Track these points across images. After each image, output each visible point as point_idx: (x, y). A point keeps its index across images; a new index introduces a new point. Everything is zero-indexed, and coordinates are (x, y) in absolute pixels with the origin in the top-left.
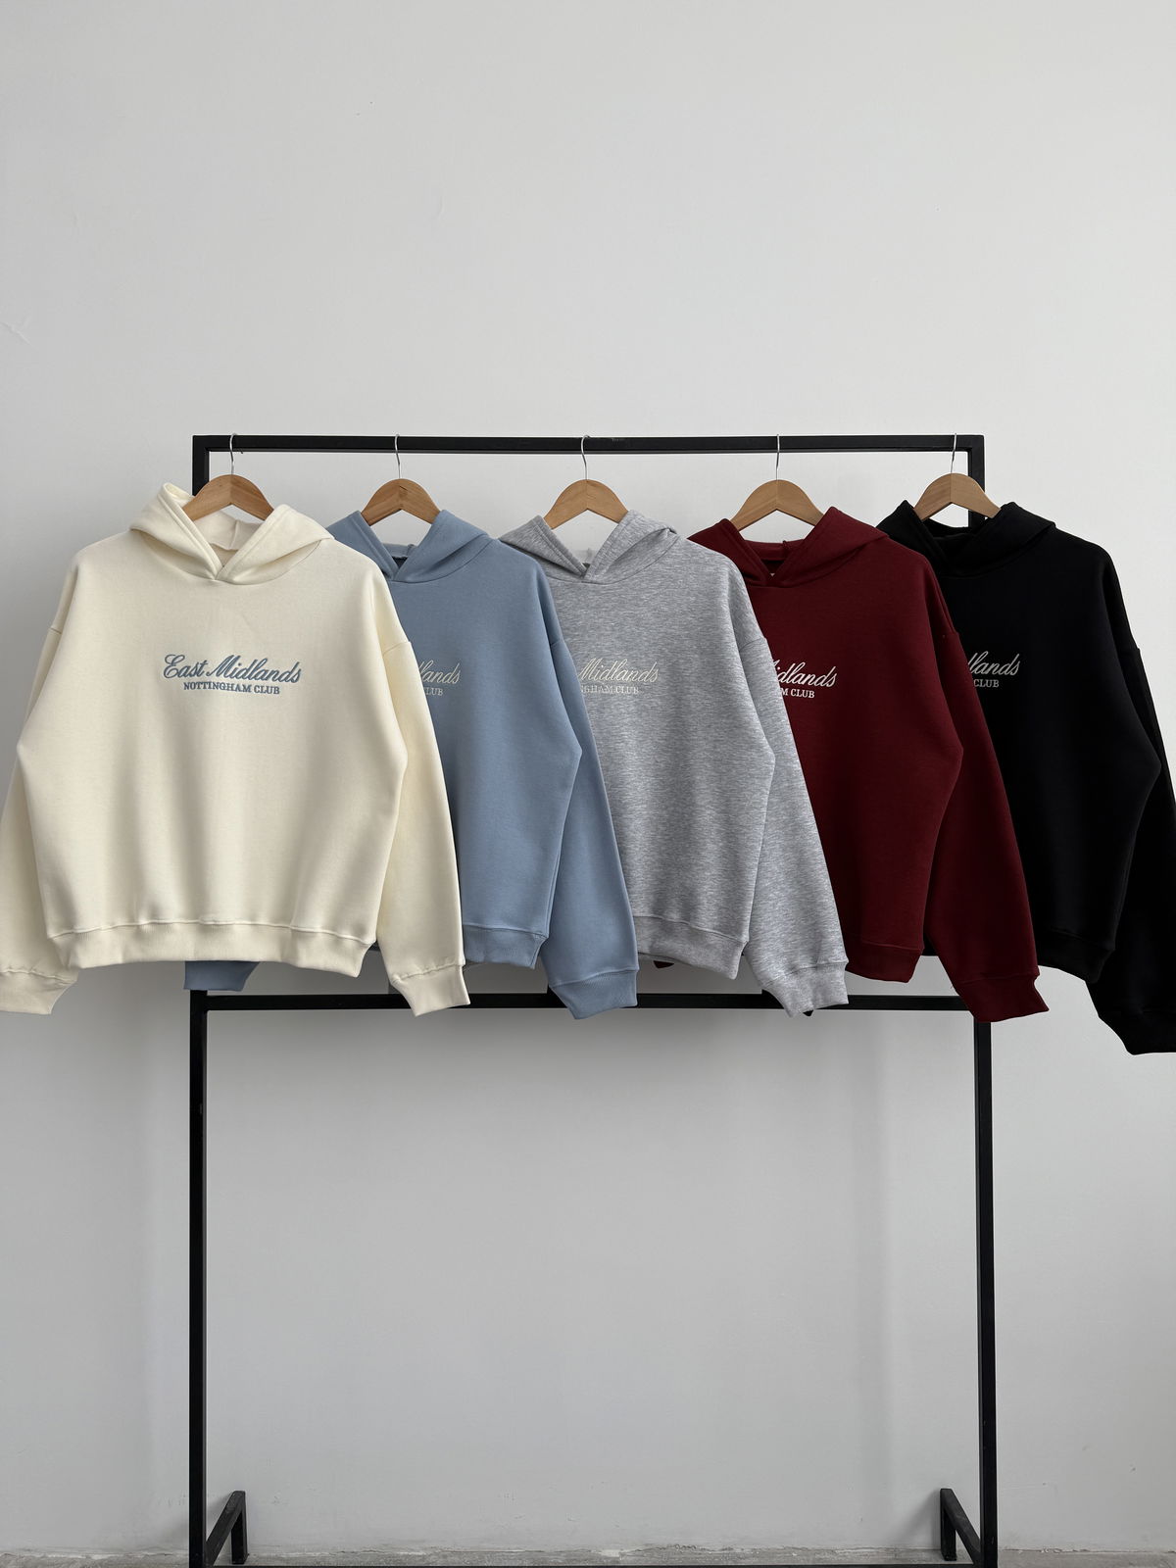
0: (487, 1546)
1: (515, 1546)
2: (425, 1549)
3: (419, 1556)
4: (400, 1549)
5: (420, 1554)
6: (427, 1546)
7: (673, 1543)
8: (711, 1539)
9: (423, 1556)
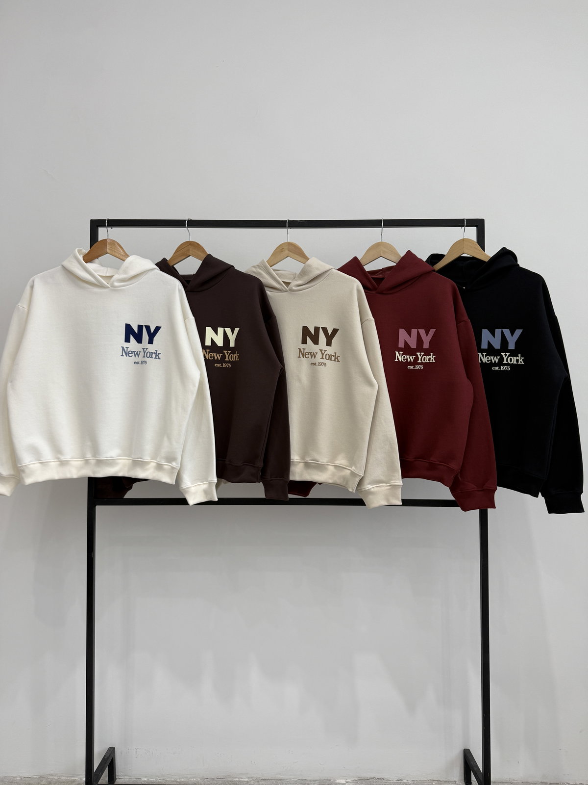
0: (279, 777)
1: (293, 777)
2: (248, 778)
3: (245, 781)
4: (236, 778)
5: (246, 780)
6: (249, 776)
7: (372, 776)
8: (391, 775)
9: (248, 781)
